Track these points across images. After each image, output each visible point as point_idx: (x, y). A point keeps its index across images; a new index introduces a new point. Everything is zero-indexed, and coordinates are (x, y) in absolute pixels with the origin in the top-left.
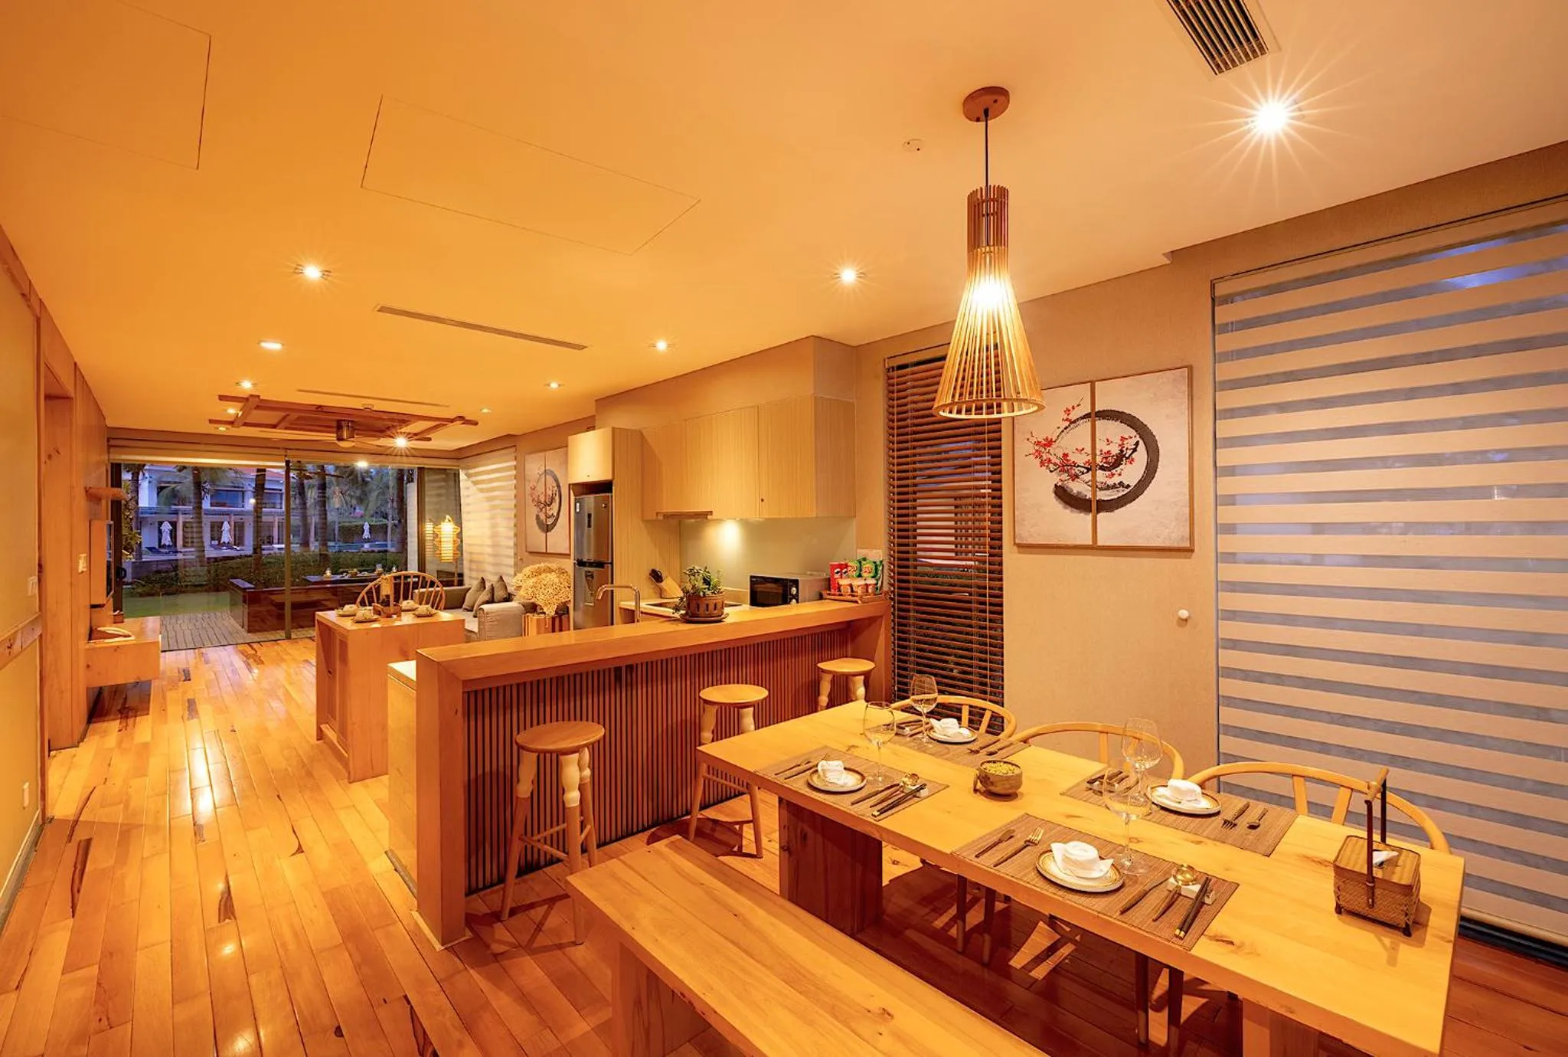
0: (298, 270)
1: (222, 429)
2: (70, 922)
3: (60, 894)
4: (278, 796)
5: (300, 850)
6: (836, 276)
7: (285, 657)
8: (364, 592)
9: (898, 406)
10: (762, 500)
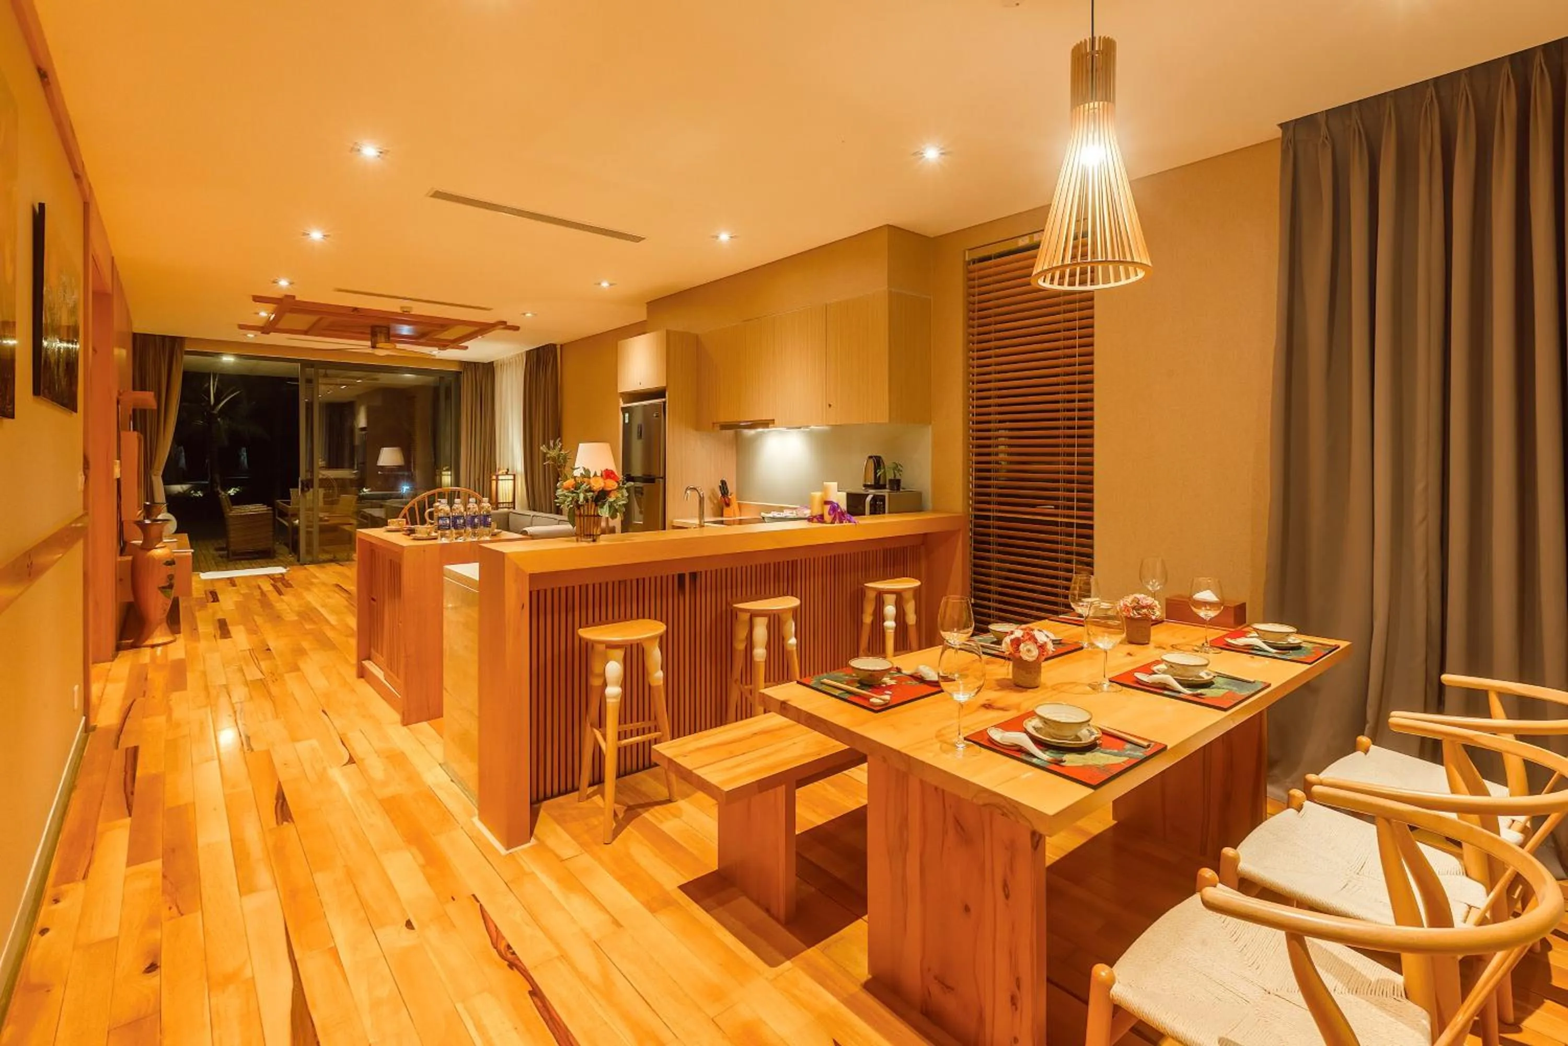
0: (356, 150)
1: (251, 336)
2: (128, 821)
3: (113, 794)
4: (323, 711)
5: (351, 761)
6: (918, 154)
7: (314, 580)
8: (407, 507)
9: (979, 302)
10: (830, 406)
